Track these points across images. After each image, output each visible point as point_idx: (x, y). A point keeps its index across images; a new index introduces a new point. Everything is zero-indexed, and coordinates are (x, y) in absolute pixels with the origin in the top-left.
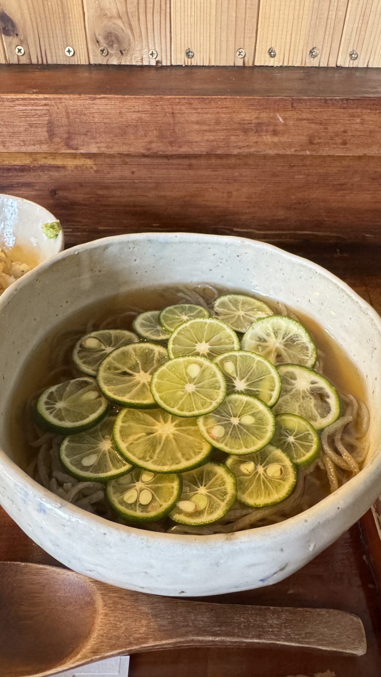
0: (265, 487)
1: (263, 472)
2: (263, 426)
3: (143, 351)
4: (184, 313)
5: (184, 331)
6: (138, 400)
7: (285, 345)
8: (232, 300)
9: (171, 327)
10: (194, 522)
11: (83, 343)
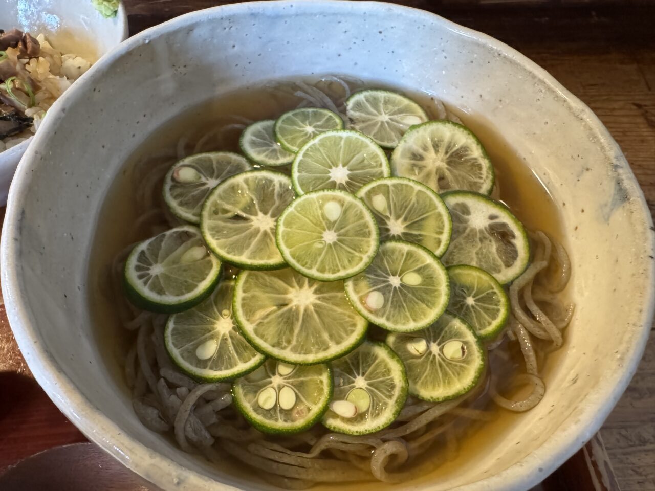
0: (443, 374)
1: (438, 352)
2: (434, 288)
3: (258, 182)
4: (307, 122)
5: (311, 151)
6: (261, 259)
7: (449, 163)
8: (371, 99)
9: (292, 145)
10: (355, 431)
11: (175, 175)
